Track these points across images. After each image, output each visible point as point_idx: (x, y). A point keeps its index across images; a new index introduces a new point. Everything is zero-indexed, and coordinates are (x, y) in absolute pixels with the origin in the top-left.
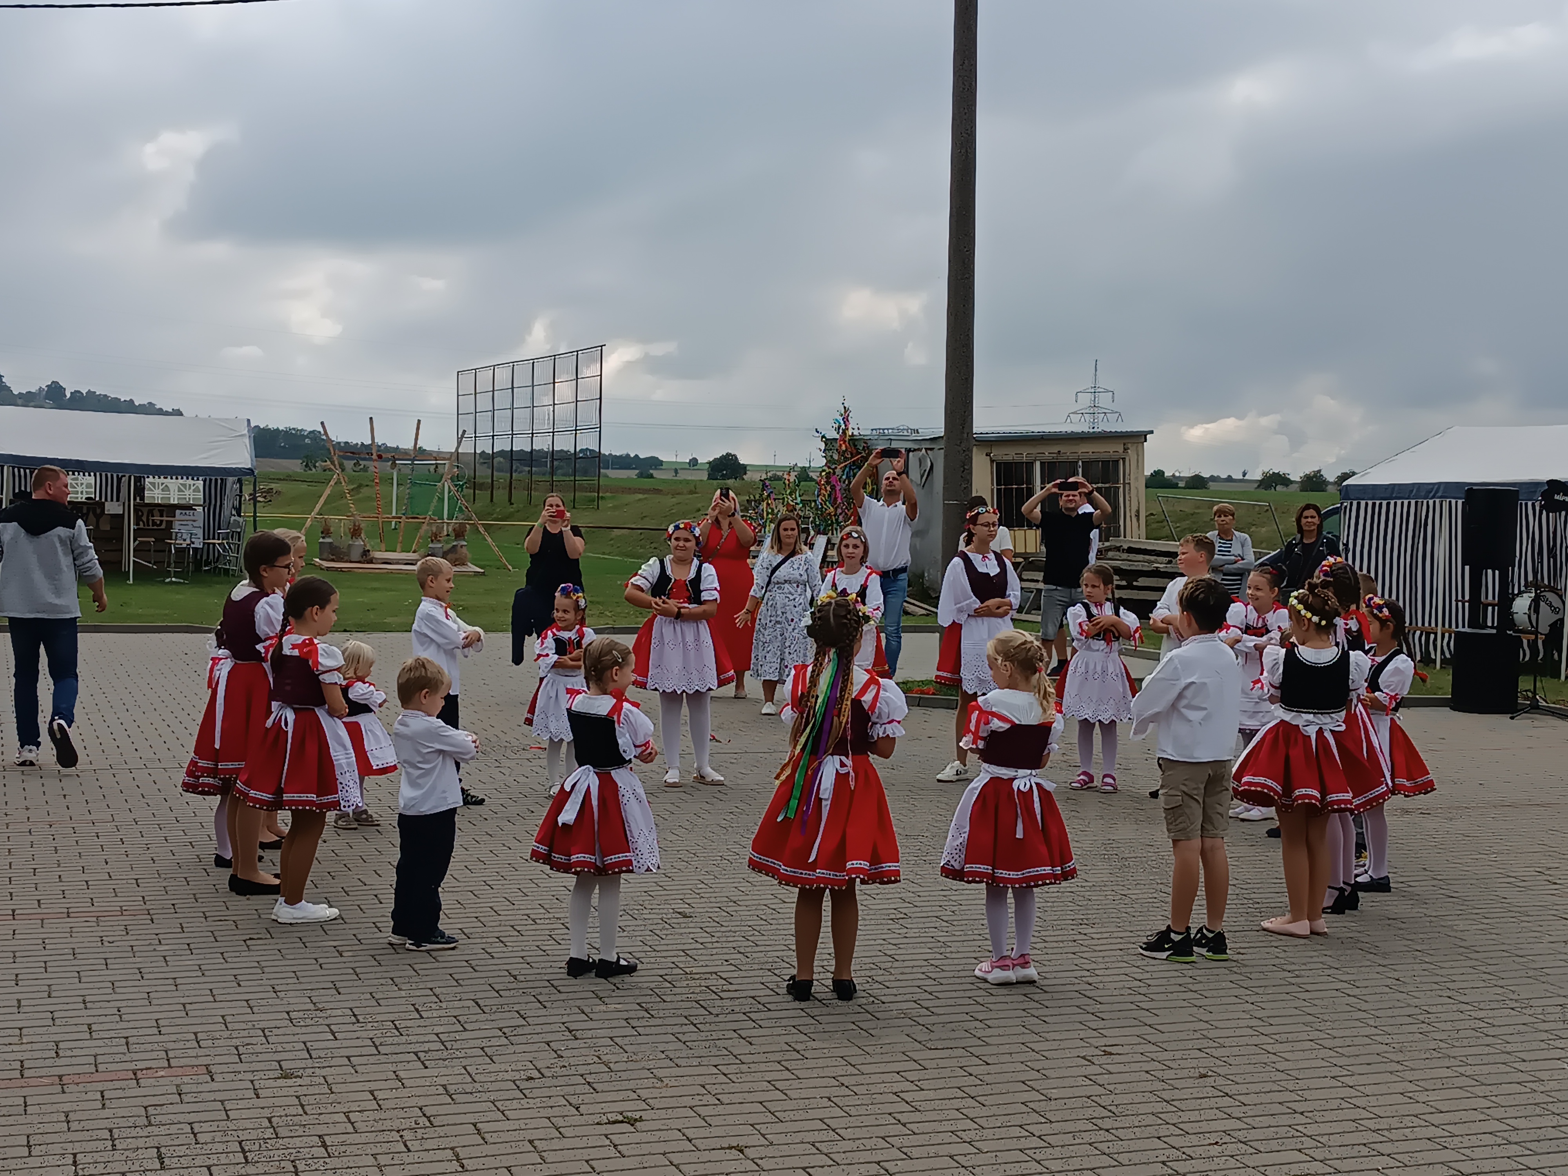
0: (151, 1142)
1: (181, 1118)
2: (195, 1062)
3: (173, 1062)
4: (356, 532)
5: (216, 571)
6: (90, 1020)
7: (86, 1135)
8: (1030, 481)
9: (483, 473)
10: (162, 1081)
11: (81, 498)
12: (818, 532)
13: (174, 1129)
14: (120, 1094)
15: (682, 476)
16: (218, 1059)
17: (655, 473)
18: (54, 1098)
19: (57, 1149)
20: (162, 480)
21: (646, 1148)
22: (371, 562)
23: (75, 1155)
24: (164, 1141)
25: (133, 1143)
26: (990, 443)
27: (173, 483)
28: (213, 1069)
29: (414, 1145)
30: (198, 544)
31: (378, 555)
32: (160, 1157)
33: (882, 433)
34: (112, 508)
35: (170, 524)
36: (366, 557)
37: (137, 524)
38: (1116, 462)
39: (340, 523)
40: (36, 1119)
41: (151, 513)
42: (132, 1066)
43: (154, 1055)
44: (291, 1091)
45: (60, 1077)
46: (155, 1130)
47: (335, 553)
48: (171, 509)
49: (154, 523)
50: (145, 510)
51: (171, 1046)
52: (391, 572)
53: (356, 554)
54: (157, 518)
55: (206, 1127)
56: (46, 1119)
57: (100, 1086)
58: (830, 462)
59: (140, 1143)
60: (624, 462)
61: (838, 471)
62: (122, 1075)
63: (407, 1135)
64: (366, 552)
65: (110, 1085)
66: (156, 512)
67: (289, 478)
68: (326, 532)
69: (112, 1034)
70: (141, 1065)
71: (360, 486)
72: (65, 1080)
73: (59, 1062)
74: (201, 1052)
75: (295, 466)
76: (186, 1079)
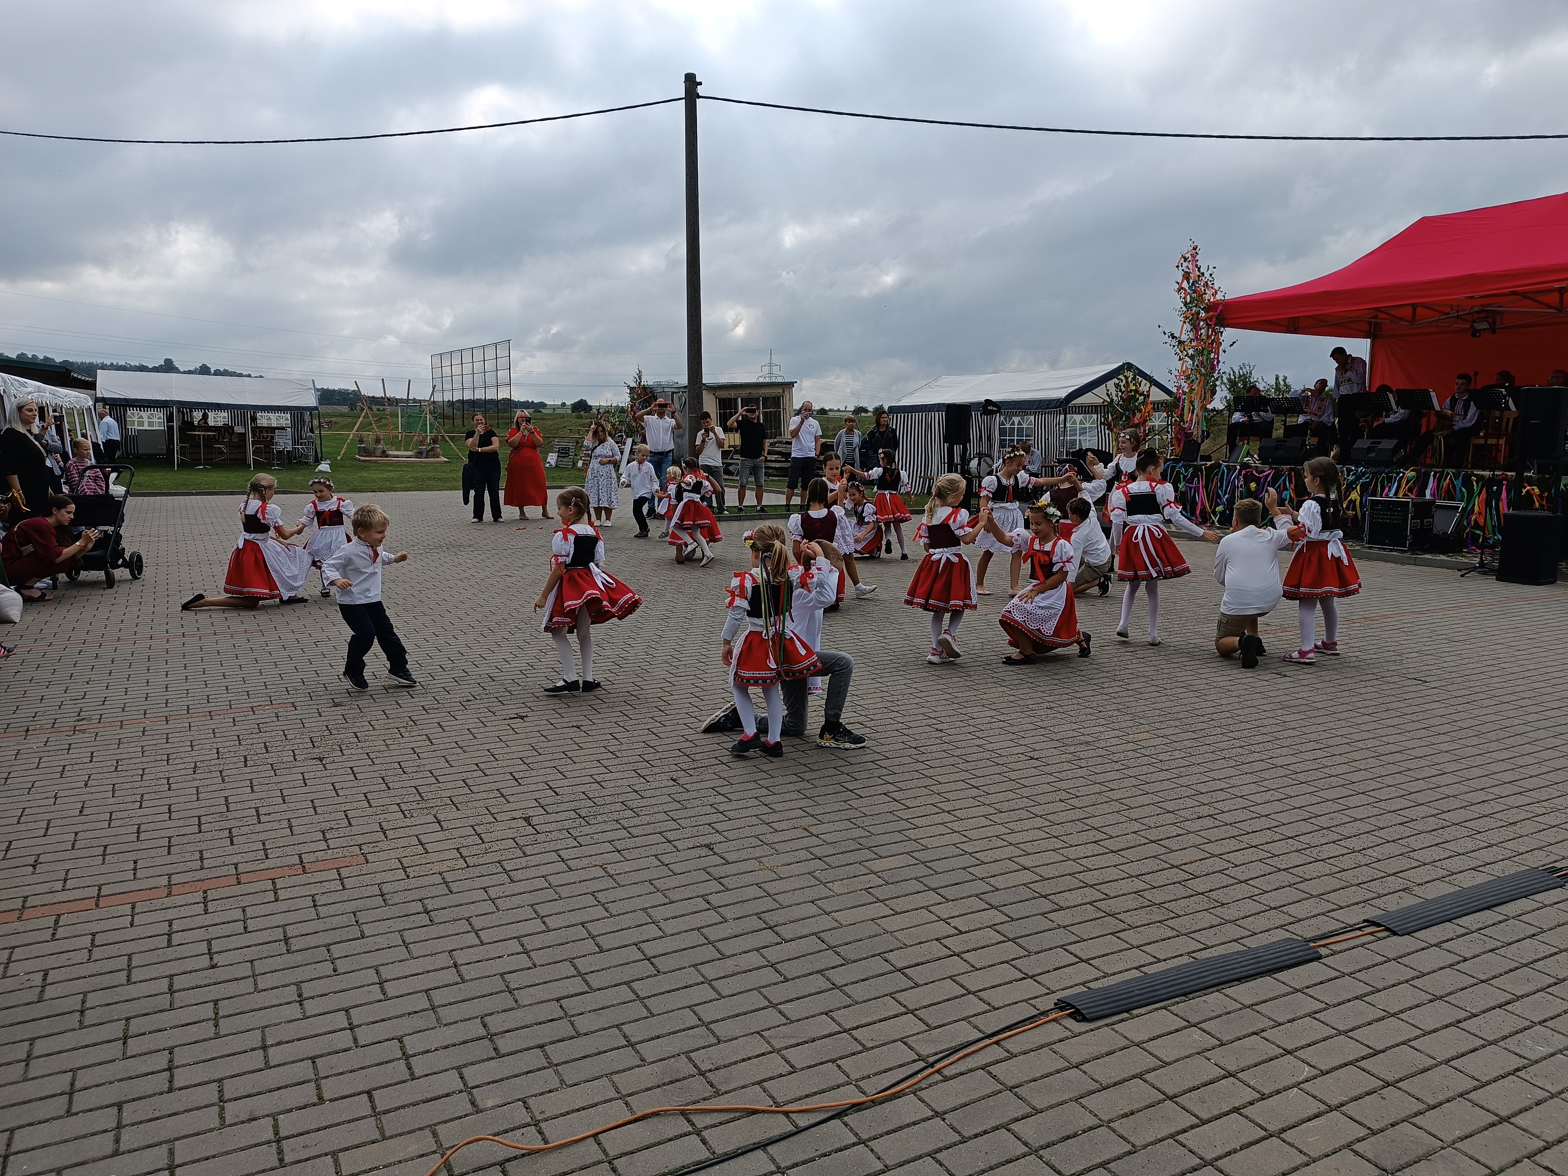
0: (260, 740)
1: (278, 728)
2: (285, 701)
3: (274, 702)
4: (378, 441)
5: (300, 463)
6: (227, 684)
7: (224, 739)
8: (736, 408)
9: (448, 411)
10: (267, 711)
11: (220, 424)
12: (628, 437)
13: (274, 733)
14: (244, 718)
15: (557, 411)
16: (298, 700)
17: (543, 410)
18: (206, 723)
19: (208, 746)
20: (266, 414)
21: (530, 729)
22: (387, 456)
23: (218, 749)
24: (267, 739)
25: (250, 741)
26: (714, 389)
27: (273, 416)
28: (296, 704)
29: (406, 734)
30: (290, 448)
31: (391, 453)
32: (266, 747)
33: (659, 385)
34: (239, 429)
35: (272, 438)
36: (384, 454)
37: (253, 437)
38: (779, 398)
39: (369, 436)
40: (195, 733)
41: (261, 432)
42: (251, 705)
43: (263, 699)
44: (339, 713)
45: (210, 712)
46: (264, 735)
47: (367, 452)
48: (272, 430)
49: (263, 437)
50: (258, 430)
51: (272, 694)
52: (399, 462)
53: (379, 452)
54: (265, 435)
55: (291, 732)
56: (202, 732)
57: (232, 716)
58: (632, 399)
59: (255, 741)
60: (526, 405)
61: (637, 405)
62: (245, 709)
63: (402, 730)
64: (384, 452)
65: (238, 715)
66: (264, 431)
67: (341, 415)
68: (361, 441)
69: (239, 690)
70: (255, 704)
71: (381, 418)
72: (212, 713)
73: (209, 705)
74: (289, 697)
75: (345, 409)
76: (280, 710)
